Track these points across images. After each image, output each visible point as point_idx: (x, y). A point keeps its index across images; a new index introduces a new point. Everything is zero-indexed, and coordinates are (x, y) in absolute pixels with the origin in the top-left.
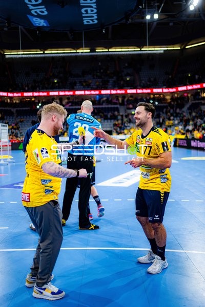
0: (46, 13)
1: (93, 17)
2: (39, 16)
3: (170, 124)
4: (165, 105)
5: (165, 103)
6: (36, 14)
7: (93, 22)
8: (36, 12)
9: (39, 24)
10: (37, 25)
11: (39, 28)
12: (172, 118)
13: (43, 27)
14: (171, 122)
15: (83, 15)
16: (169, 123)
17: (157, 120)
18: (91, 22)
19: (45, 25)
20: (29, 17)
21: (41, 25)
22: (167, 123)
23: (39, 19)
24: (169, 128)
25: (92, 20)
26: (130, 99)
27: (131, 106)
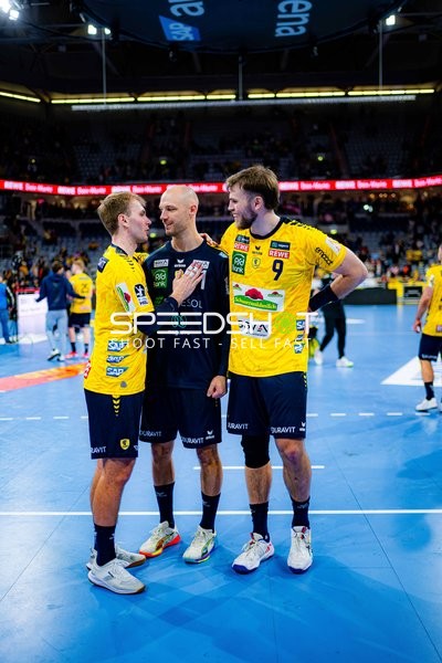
0: (201, 11)
1: (299, 19)
2: (185, 19)
3: (417, 259)
4: (403, 215)
5: (401, 212)
6: (178, 14)
7: (298, 30)
8: (180, 10)
9: (179, 36)
10: (175, 38)
11: (175, 45)
12: (419, 244)
13: (186, 42)
14: (418, 253)
15: (280, 16)
16: (413, 256)
17: (389, 248)
18: (292, 32)
19: (191, 38)
20: (163, 20)
21: (182, 39)
22: (410, 254)
23: (181, 26)
24: (414, 267)
25: (296, 28)
26: (327, 201)
27: (329, 218)
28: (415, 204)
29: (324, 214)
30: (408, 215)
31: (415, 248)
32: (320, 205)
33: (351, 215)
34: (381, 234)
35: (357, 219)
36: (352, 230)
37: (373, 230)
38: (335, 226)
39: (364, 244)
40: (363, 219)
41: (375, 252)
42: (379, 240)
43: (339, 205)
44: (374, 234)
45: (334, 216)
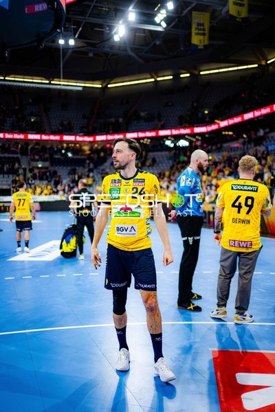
4: (82, 157)
5: (82, 155)
12: (91, 175)
14: (91, 180)
17: (72, 177)
26: (36, 147)
27: (37, 157)
28: (89, 150)
29: (34, 155)
30: (85, 157)
31: (88, 176)
32: (32, 149)
33: (51, 155)
34: (69, 168)
35: (55, 158)
36: (52, 166)
37: (64, 166)
38: (41, 162)
39: (58, 174)
40: (58, 159)
41: (65, 179)
42: (68, 172)
43: (44, 149)
44: (65, 168)
45: (40, 157)
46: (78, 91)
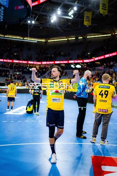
26: (16, 66)
27: (16, 70)
28: (39, 68)
29: (15, 69)
32: (15, 66)
33: (23, 70)
34: (30, 75)
35: (24, 71)
36: (23, 74)
37: (28, 74)
38: (18, 72)
39: (25, 77)
40: (26, 71)
41: (28, 80)
42: (30, 77)
43: (20, 67)
44: (28, 75)
45: (18, 70)
46: (35, 43)
